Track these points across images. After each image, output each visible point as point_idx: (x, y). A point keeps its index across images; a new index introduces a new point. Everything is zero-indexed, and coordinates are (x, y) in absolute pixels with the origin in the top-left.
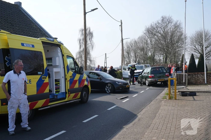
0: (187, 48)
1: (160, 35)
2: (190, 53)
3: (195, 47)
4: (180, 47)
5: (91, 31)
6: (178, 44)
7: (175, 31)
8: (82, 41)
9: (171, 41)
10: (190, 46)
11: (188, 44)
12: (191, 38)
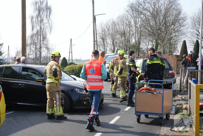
0: (187, 32)
1: (148, 13)
2: (190, 40)
3: (198, 31)
4: (178, 31)
5: (49, 5)
6: (174, 26)
7: (170, 8)
8: (34, 20)
9: (165, 22)
10: (190, 30)
11: (188, 26)
12: (193, 19)
